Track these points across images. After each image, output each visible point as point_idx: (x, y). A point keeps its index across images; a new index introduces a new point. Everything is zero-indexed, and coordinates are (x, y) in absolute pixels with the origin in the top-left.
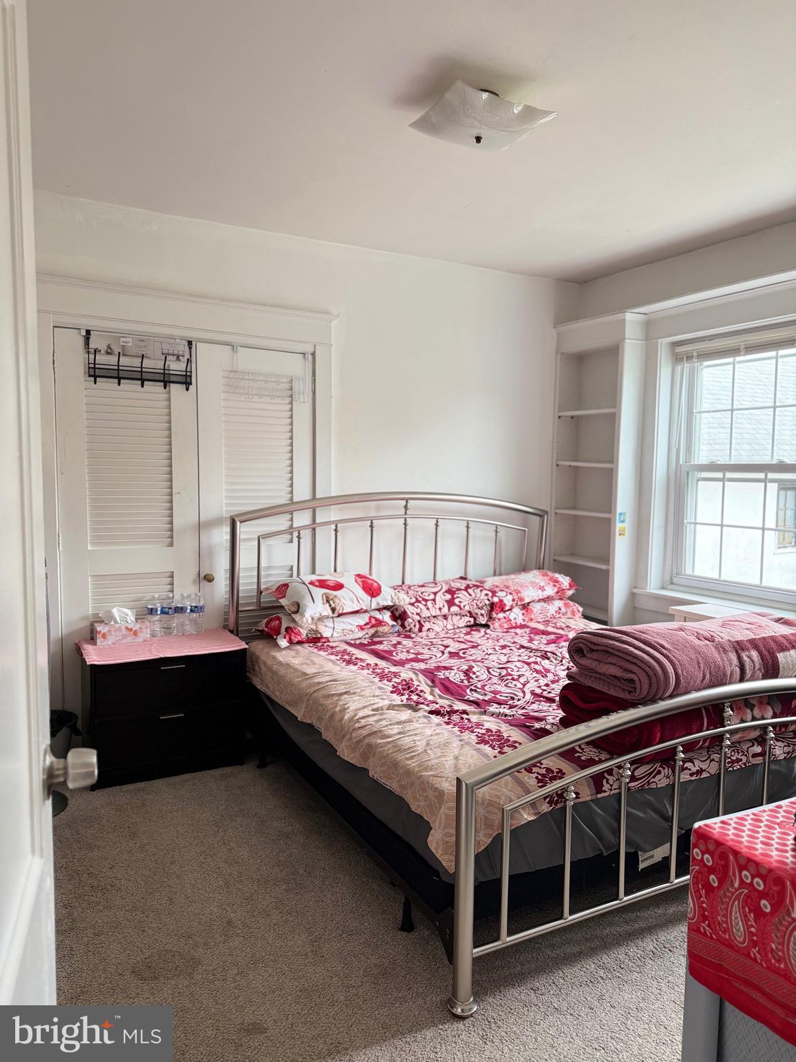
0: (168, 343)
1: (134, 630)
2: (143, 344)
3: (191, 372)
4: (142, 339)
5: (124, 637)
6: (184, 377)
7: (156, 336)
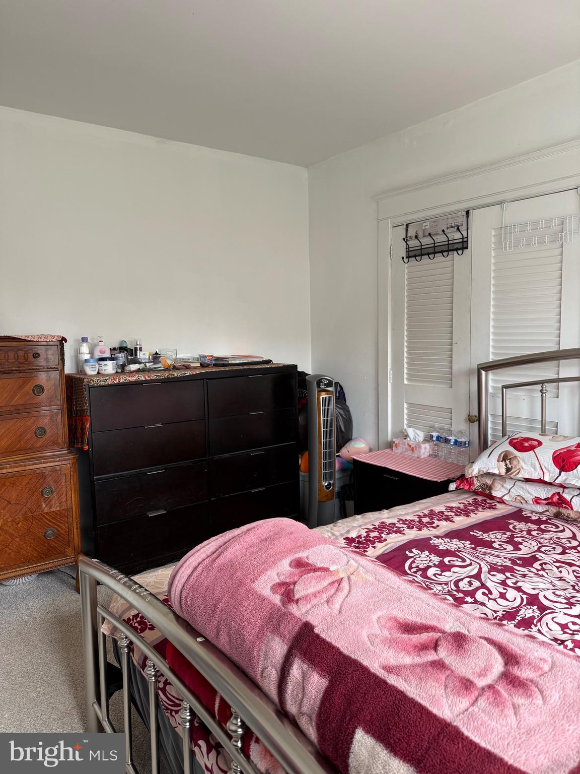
0: (451, 218)
1: (412, 446)
2: (435, 224)
3: (467, 238)
4: (435, 220)
5: (407, 450)
6: (461, 244)
7: (444, 215)
